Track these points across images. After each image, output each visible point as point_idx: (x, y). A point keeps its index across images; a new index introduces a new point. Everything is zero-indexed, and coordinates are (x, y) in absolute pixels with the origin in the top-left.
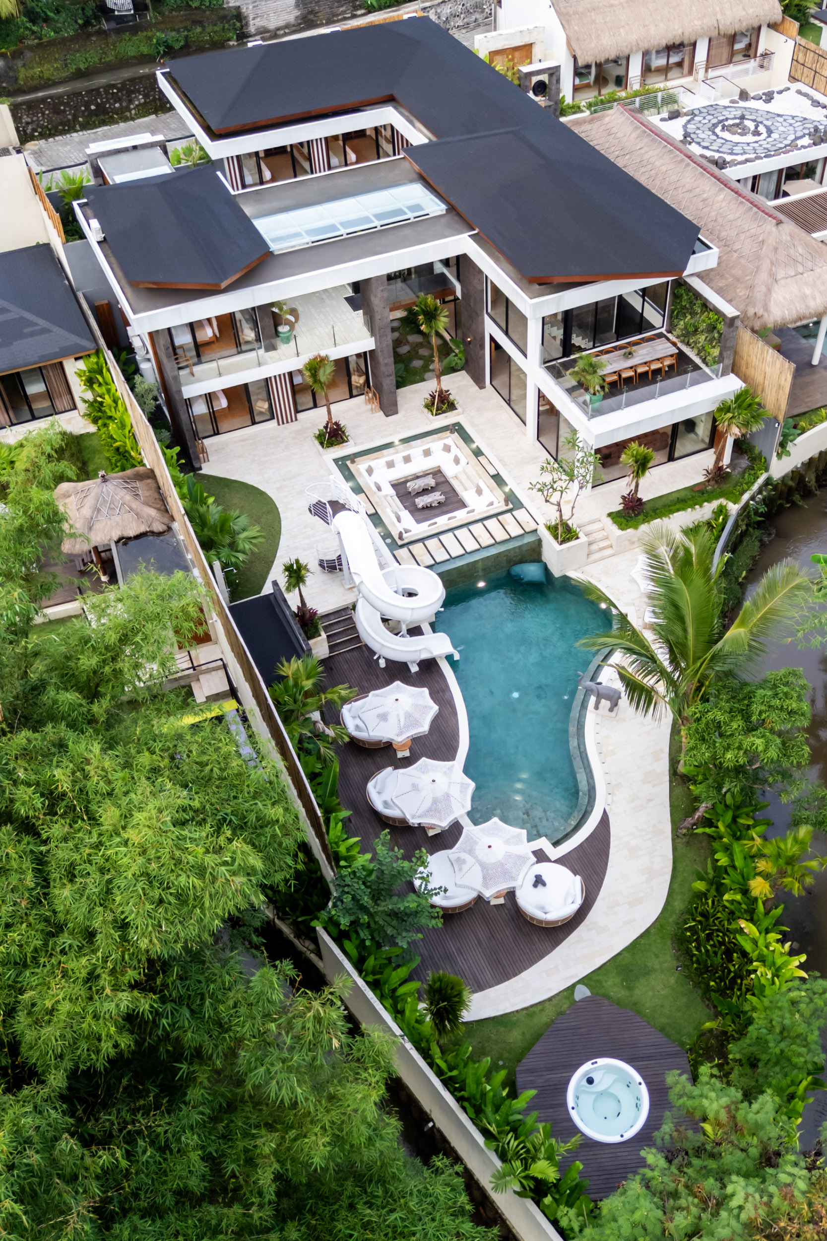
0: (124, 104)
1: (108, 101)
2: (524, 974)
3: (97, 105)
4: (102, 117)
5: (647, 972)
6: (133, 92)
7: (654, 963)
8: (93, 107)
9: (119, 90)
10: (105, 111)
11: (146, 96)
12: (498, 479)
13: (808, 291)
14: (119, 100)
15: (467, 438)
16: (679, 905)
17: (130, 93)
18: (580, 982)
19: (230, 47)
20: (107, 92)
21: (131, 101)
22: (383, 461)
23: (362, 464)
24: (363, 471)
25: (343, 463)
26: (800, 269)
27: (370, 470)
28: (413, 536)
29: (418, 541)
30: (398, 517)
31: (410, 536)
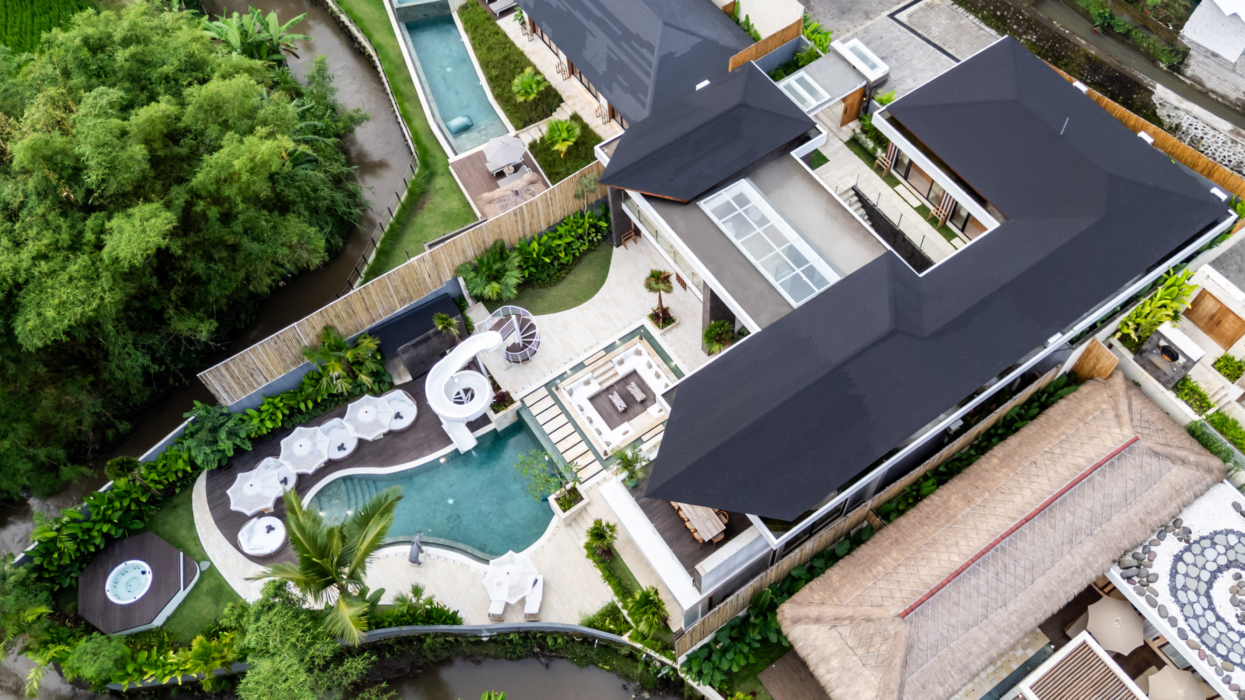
0: (1020, 31)
1: (1011, 18)
3: (1002, 15)
4: (999, 24)
5: (218, 602)
6: (1032, 29)
7: (222, 605)
8: (998, 13)
9: (1024, 19)
10: (1004, 22)
11: (1038, 39)
12: (638, 442)
14: (1019, 25)
17: (1029, 27)
18: (212, 564)
19: (1158, 67)
20: (1014, 13)
21: (1025, 33)
22: (649, 358)
23: (642, 345)
24: (634, 348)
25: (641, 333)
26: (860, 652)
27: (638, 353)
28: (564, 397)
29: (558, 402)
30: (587, 383)
31: (563, 395)
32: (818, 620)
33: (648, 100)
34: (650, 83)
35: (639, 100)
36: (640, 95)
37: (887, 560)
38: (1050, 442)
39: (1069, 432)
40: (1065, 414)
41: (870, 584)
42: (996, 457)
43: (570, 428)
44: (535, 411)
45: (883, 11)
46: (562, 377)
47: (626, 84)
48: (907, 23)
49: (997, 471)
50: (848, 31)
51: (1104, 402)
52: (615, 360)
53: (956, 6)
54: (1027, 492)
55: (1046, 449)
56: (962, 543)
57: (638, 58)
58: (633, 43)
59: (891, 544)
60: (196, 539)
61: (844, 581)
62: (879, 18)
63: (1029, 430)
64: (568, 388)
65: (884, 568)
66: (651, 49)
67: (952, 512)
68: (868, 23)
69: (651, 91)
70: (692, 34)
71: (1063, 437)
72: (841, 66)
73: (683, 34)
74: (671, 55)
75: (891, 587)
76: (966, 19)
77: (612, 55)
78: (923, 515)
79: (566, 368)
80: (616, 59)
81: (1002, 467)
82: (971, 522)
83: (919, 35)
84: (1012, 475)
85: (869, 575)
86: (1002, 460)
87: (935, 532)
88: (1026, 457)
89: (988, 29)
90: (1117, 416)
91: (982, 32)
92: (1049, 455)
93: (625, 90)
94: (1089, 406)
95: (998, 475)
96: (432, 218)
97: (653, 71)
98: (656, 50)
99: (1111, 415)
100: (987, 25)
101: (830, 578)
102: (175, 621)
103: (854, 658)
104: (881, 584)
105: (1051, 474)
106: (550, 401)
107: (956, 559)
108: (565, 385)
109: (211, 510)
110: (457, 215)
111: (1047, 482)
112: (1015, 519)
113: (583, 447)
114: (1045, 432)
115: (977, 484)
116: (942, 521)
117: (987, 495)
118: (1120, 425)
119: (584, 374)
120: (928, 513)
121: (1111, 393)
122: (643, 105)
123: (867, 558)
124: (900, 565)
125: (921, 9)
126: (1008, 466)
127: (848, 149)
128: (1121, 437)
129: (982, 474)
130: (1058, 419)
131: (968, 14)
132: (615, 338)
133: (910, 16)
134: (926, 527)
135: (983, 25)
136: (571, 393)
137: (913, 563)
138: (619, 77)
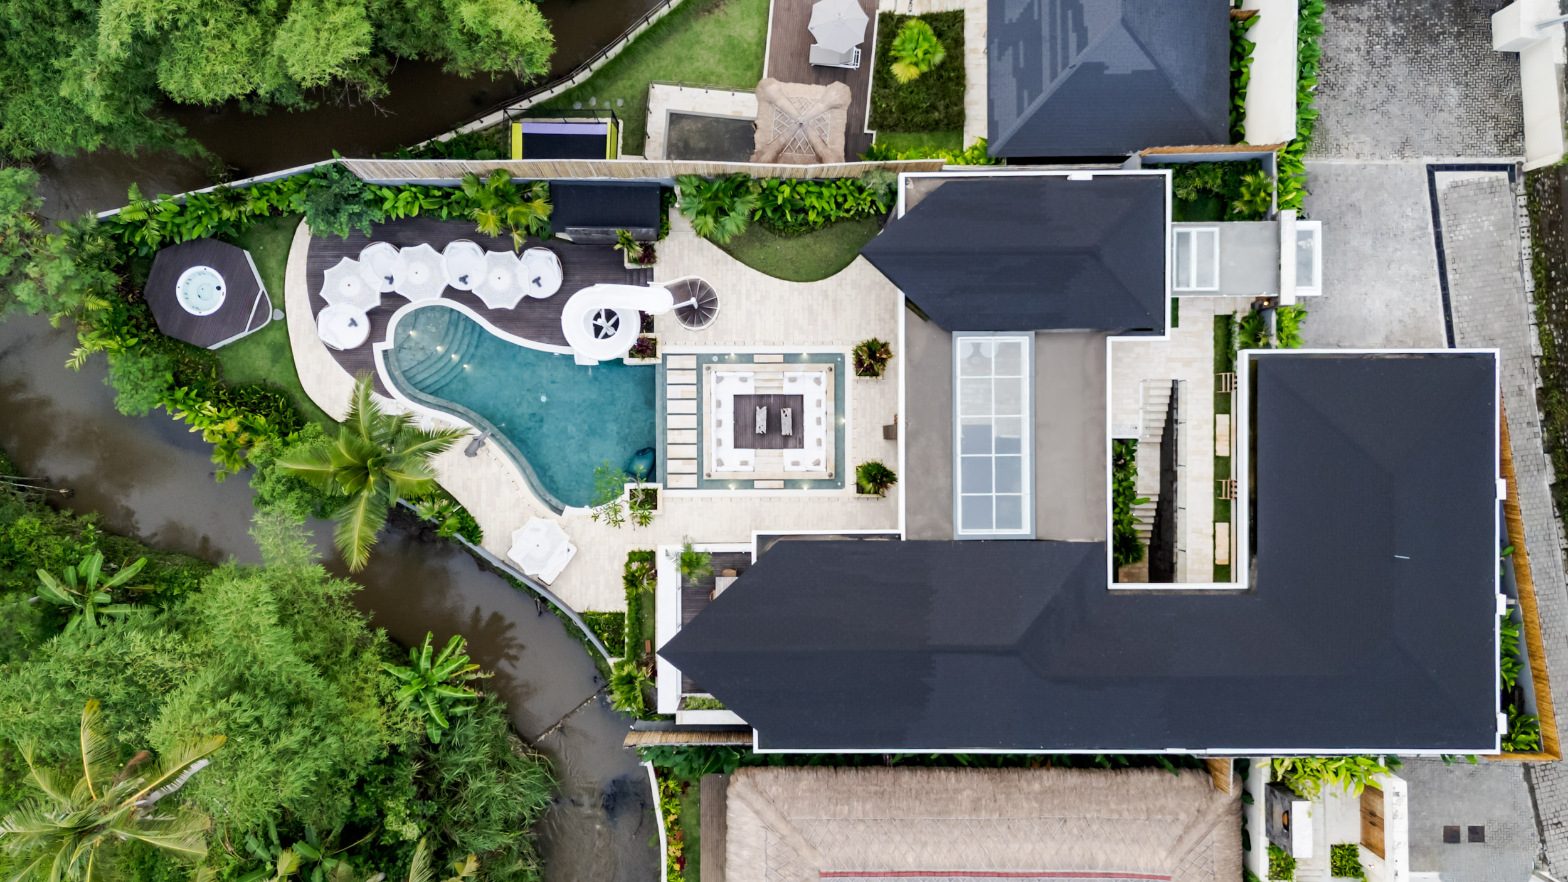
2: (306, 286)
4: (1544, 286)
5: (274, 361)
7: (277, 368)
8: (1553, 273)
10: (1549, 290)
12: (748, 484)
13: (745, 853)
15: (818, 484)
16: (305, 407)
18: (285, 318)
22: (823, 398)
23: (827, 378)
24: (817, 374)
25: (835, 362)
26: (771, 864)
27: (818, 381)
28: (709, 382)
29: (699, 383)
30: (744, 380)
31: (709, 379)
32: (757, 812)
33: (1030, 110)
34: (1049, 87)
35: (1020, 98)
36: (1026, 94)
37: (857, 806)
38: (1099, 811)
39: (1126, 814)
40: (1143, 792)
41: (825, 818)
42: (1041, 782)
43: (692, 421)
44: (672, 377)
45: (1429, 153)
46: (722, 358)
47: (1022, 65)
48: (1439, 195)
49: (1027, 799)
50: (1358, 156)
51: (1187, 812)
52: (788, 374)
53: (1525, 211)
54: (1029, 847)
55: (1088, 816)
56: (929, 849)
57: (1059, 41)
58: (1070, 13)
59: (876, 793)
60: (283, 279)
61: (808, 794)
62: (1414, 161)
63: (1096, 780)
64: (719, 374)
65: (850, 811)
66: (1082, 44)
67: (952, 807)
68: (1394, 161)
69: (1041, 99)
70: (1148, 54)
71: (1115, 816)
72: (1268, 251)
73: (1137, 48)
74: (1101, 67)
75: (838, 837)
76: (1516, 242)
77: (1036, 8)
78: (927, 787)
79: (733, 350)
80: (1036, 17)
81: (1036, 799)
82: (956, 833)
83: (1437, 223)
84: (1035, 815)
85: (832, 808)
86: (1044, 792)
87: (921, 814)
88: (1065, 808)
89: (1528, 275)
90: (1180, 839)
91: (1517, 274)
92: (1084, 825)
93: (1016, 71)
94: (1171, 802)
95: (1025, 805)
96: (712, 36)
97: (1063, 75)
98: (1085, 51)
99: (1178, 830)
100: (1533, 268)
101: (799, 780)
102: (230, 354)
103: (763, 864)
104: (833, 826)
105: (1065, 847)
106: (692, 377)
107: (910, 860)
108: (720, 369)
109: (309, 257)
110: (744, 51)
111: (1053, 852)
112: (992, 866)
113: (692, 451)
114: (1107, 796)
115: (998, 796)
116: (936, 809)
117: (996, 816)
118: (1171, 852)
119: (745, 369)
120: (932, 789)
121: (1204, 806)
122: (1020, 110)
123: (845, 788)
124: (863, 821)
125: (1478, 184)
126: (1041, 802)
127: (1211, 325)
128: (1158, 864)
129: (1013, 790)
130: (1132, 792)
131: (1526, 234)
132: (805, 351)
133: (1455, 186)
134: (917, 803)
135: (1527, 265)
136: (719, 380)
137: (875, 830)
138: (1021, 44)
